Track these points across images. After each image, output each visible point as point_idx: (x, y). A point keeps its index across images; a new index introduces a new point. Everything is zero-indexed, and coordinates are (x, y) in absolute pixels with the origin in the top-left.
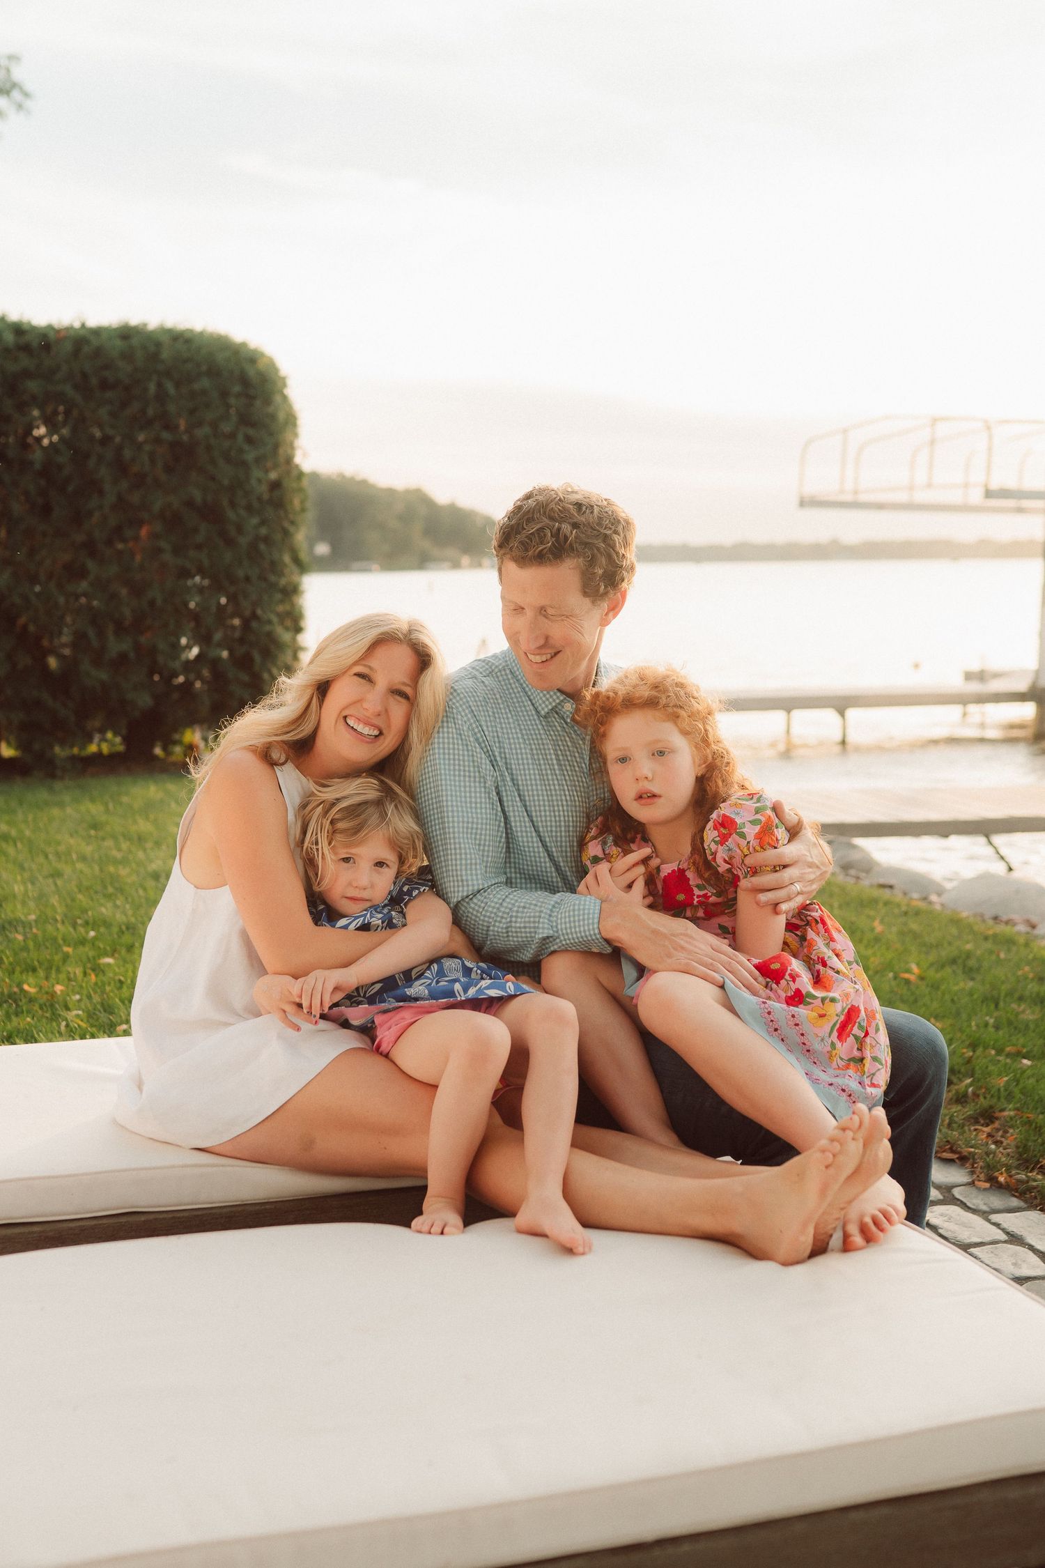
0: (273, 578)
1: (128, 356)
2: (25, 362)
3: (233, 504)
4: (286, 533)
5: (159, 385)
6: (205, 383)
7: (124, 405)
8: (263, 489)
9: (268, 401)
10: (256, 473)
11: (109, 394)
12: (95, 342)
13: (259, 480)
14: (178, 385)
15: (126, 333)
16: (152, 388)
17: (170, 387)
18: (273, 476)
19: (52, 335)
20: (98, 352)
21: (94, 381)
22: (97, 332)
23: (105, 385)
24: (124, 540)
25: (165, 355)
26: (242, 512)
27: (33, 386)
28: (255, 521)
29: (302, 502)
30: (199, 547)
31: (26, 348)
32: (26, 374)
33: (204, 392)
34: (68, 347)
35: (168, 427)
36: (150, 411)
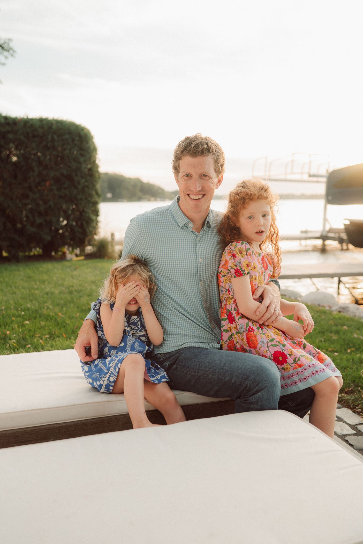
0: (89, 199)
1: (42, 127)
2: (8, 128)
3: (76, 175)
4: (93, 185)
5: (52, 137)
6: (67, 136)
7: (41, 142)
8: (86, 171)
9: (87, 142)
10: (84, 165)
11: (36, 139)
12: (31, 123)
13: (85, 167)
14: (58, 136)
15: (41, 120)
16: (50, 137)
17: (56, 137)
18: (89, 166)
19: (17, 120)
20: (32, 126)
21: (30, 135)
22: (32, 120)
23: (34, 136)
24: (41, 186)
25: (54, 127)
26: (79, 178)
27: (10, 136)
28: (83, 181)
29: (99, 175)
30: (65, 189)
31: (8, 124)
32: (8, 132)
33: (67, 139)
34: (22, 124)
35: (56, 150)
36: (49, 145)
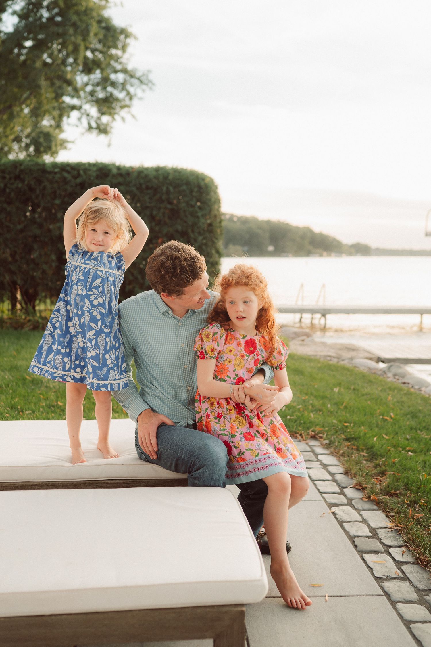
1: (156, 177)
2: (120, 179)
3: (193, 231)
4: (213, 242)
5: (167, 188)
6: (184, 187)
7: (155, 195)
8: (205, 226)
9: (208, 194)
10: (202, 220)
11: (149, 191)
12: (146, 172)
13: (204, 223)
14: (174, 188)
15: (157, 170)
16: (164, 189)
17: (171, 189)
18: (209, 221)
19: (131, 170)
20: (146, 176)
21: (144, 186)
22: (147, 169)
23: (147, 188)
24: (153, 244)
25: (170, 177)
26: (196, 234)
28: (200, 238)
29: (221, 231)
31: (121, 175)
32: (120, 184)
33: (184, 191)
34: (135, 174)
35: (171, 203)
36: (164, 197)
